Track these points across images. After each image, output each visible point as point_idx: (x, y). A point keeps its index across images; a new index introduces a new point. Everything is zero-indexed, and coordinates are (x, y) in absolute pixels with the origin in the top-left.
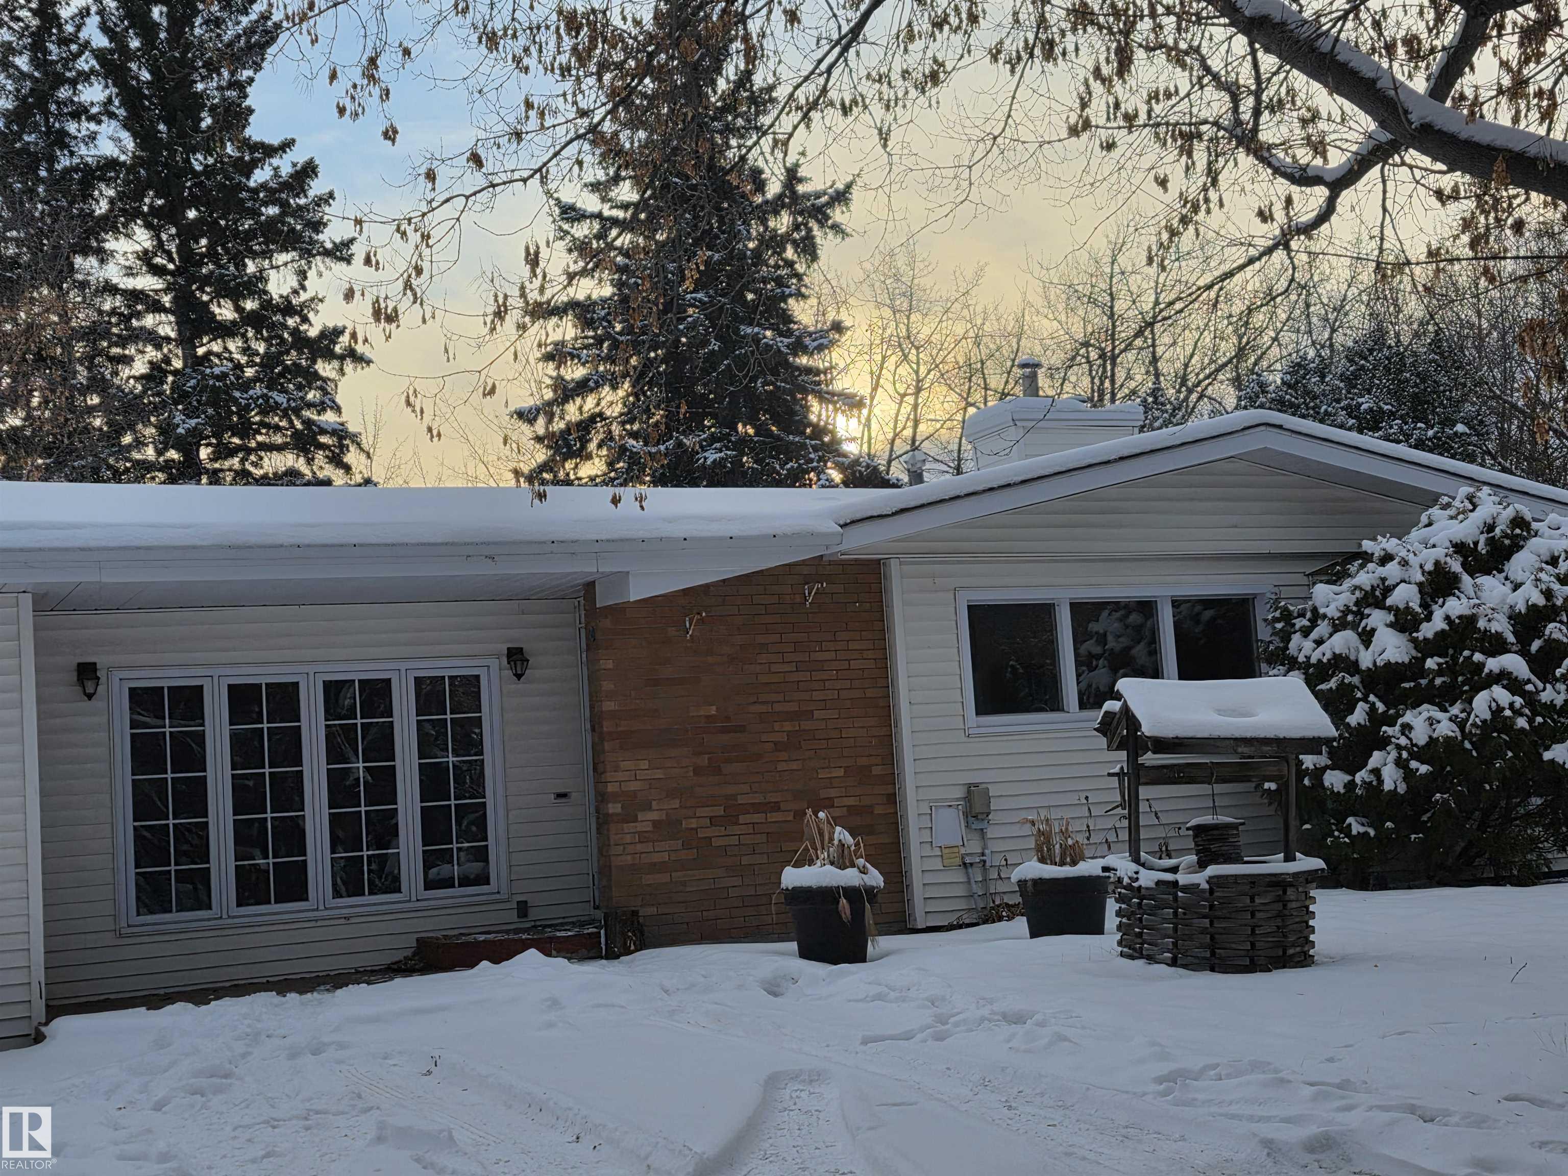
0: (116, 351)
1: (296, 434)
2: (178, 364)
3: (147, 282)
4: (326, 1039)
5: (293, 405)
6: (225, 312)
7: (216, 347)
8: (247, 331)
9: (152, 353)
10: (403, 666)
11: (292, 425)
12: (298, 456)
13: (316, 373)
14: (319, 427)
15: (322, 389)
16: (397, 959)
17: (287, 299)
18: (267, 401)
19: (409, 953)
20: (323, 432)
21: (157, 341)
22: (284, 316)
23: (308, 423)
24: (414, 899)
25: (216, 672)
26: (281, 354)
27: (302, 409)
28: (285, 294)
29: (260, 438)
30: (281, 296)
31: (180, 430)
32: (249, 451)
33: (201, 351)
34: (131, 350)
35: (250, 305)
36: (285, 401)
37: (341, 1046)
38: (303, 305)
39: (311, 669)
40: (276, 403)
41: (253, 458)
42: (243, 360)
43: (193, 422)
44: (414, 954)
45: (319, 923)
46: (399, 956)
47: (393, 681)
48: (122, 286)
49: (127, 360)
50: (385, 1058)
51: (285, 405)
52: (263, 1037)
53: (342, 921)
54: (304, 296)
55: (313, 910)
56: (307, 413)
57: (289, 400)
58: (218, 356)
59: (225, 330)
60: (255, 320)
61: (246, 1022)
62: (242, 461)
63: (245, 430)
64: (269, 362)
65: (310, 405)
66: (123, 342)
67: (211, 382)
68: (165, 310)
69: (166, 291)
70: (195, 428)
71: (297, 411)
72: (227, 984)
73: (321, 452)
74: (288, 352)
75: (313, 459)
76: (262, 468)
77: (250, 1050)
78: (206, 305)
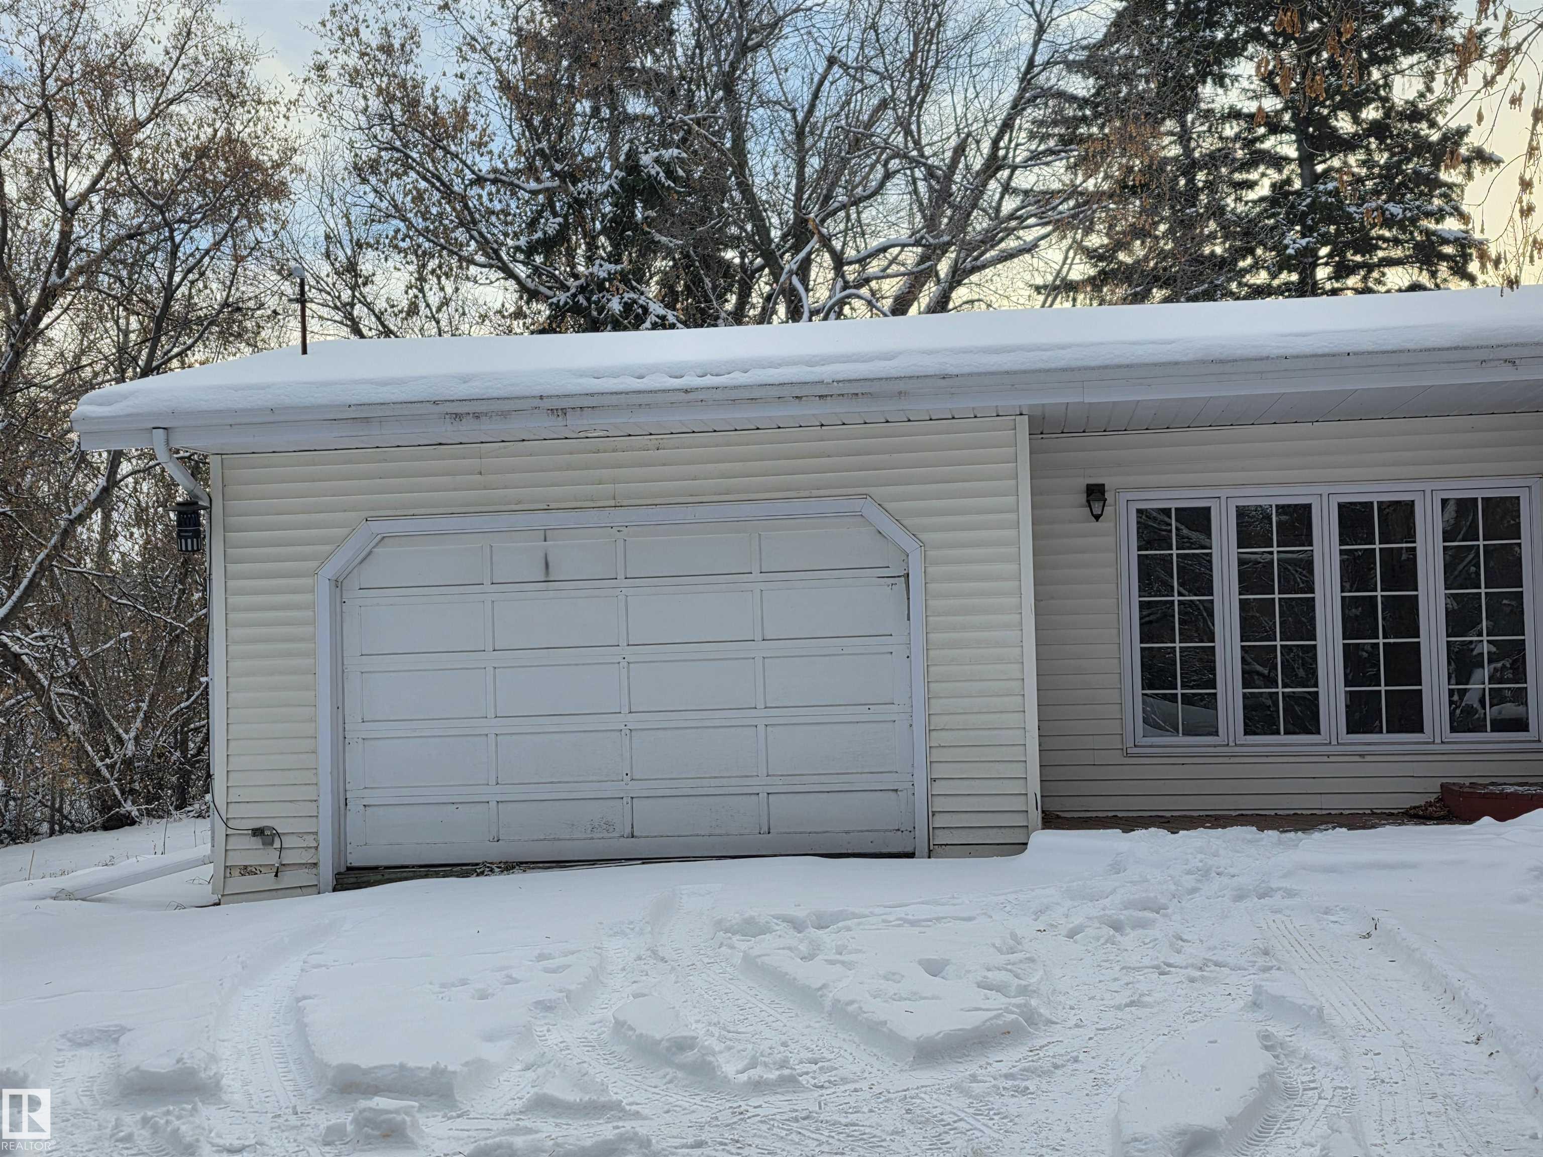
0: (1237, 177)
1: (1418, 246)
2: (1297, 185)
3: (1271, 103)
4: (1274, 886)
5: (1409, 214)
6: (1344, 124)
7: (1336, 163)
8: (1369, 143)
9: (1274, 175)
10: (1428, 486)
11: (1413, 239)
12: (1421, 270)
13: (1437, 179)
14: (1439, 236)
15: (1444, 195)
16: (1417, 804)
17: (1413, 104)
18: (1383, 213)
19: (1432, 798)
20: (1445, 241)
21: (1278, 162)
22: (1411, 122)
23: (1428, 233)
24: (1438, 740)
25: (1223, 493)
26: (1400, 162)
27: (1419, 219)
28: (1411, 99)
29: (1380, 254)
30: (1407, 102)
31: (1290, 251)
32: (1370, 268)
33: (1320, 168)
34: (1254, 176)
35: (1371, 113)
36: (1401, 211)
37: (1290, 894)
38: (1430, 110)
39: (1324, 490)
40: (1392, 214)
41: (1375, 274)
42: (1364, 172)
43: (1304, 242)
44: (1439, 800)
45: (1332, 759)
46: (1419, 801)
47: (1416, 503)
48: (1245, 110)
49: (1250, 185)
50: (1326, 913)
51: (1400, 216)
52: (1213, 874)
53: (1357, 759)
54: (1431, 99)
55: (1326, 744)
56: (1425, 223)
57: (1405, 210)
58: (1339, 170)
59: (1348, 145)
60: (1378, 129)
61: (1200, 856)
62: (1365, 279)
63: (1366, 245)
64: (1389, 172)
65: (1428, 215)
66: (1248, 165)
67: (1323, 199)
68: (1285, 130)
69: (1285, 109)
70: (1306, 248)
71: (1414, 221)
72: (1234, 813)
73: (1445, 264)
74: (1409, 160)
75: (1437, 271)
76: (1384, 285)
77: (1199, 885)
78: (1326, 118)
